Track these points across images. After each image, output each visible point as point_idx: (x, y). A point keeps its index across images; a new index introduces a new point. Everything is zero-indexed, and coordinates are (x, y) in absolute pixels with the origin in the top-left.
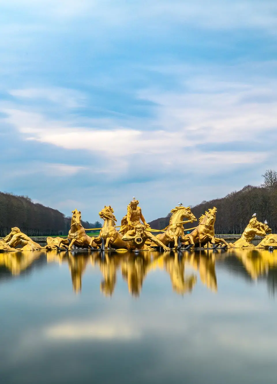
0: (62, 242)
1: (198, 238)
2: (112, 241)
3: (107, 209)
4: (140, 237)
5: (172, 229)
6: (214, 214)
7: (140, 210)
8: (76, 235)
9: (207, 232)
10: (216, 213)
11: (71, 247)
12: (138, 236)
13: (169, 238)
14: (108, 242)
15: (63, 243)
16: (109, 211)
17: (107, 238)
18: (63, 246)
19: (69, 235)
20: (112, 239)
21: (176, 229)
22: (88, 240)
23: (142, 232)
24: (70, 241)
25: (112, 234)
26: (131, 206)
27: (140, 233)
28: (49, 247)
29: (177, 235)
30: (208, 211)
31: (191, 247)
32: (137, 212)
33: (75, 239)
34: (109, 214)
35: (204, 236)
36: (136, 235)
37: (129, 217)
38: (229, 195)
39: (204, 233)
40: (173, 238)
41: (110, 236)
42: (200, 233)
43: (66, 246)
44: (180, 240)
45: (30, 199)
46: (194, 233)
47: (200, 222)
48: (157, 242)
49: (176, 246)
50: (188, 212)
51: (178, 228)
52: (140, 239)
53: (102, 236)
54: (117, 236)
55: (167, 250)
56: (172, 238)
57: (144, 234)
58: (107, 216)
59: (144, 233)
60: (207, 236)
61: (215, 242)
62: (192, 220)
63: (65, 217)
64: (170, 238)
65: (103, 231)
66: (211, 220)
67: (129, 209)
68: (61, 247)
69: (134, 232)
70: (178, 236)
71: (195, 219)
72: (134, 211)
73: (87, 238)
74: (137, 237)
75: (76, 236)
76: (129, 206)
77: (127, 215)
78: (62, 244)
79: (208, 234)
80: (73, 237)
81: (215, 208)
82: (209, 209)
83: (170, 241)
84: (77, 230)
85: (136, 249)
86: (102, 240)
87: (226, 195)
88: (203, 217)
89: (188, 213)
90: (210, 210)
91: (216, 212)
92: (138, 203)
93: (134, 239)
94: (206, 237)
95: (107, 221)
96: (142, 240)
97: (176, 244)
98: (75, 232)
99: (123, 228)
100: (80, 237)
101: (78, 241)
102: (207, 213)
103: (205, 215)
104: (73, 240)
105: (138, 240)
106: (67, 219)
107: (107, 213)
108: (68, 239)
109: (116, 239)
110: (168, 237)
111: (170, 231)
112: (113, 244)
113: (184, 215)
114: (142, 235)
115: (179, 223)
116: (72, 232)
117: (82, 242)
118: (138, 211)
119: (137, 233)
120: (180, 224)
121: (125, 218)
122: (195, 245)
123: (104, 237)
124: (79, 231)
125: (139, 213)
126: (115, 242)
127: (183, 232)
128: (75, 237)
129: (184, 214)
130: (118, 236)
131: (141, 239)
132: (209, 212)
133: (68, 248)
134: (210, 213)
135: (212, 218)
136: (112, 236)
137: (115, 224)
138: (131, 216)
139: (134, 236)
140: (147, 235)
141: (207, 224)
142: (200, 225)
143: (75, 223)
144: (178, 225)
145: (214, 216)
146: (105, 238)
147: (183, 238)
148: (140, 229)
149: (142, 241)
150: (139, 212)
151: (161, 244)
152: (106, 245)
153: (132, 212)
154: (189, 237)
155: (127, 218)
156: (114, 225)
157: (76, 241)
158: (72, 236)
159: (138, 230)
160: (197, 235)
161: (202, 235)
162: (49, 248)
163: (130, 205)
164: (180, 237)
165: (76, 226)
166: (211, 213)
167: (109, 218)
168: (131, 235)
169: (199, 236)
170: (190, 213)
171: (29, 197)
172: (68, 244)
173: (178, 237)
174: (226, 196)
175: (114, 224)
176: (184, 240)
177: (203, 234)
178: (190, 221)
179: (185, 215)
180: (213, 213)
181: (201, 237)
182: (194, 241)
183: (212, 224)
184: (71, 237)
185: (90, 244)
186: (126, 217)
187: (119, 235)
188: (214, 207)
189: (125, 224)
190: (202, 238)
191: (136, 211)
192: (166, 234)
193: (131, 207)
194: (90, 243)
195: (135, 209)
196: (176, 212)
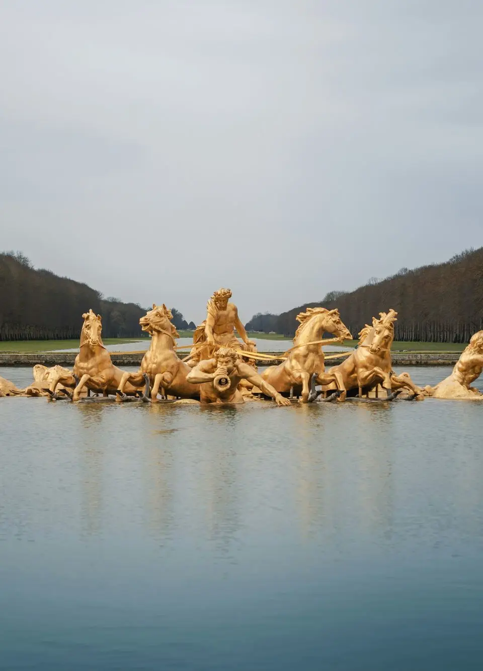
0: (61, 380)
1: (355, 375)
2: (166, 381)
3: (157, 311)
4: (226, 376)
5: (297, 357)
6: (391, 325)
7: (235, 310)
8: (90, 366)
9: (374, 362)
10: (394, 322)
11: (79, 393)
12: (220, 373)
13: (291, 376)
14: (158, 383)
15: (63, 384)
16: (161, 316)
17: (156, 375)
18: (61, 390)
19: (76, 366)
20: (168, 376)
21: (306, 356)
22: (116, 377)
23: (230, 365)
24: (78, 380)
25: (167, 366)
26: (215, 302)
27: (225, 368)
28: (34, 389)
29: (308, 371)
30: (379, 317)
31: (339, 397)
32: (228, 315)
33: (89, 376)
34: (160, 323)
35: (367, 373)
36: (217, 371)
37: (210, 325)
38: (457, 256)
39: (368, 365)
40: (300, 377)
41: (162, 371)
42: (360, 365)
43: (68, 389)
44: (314, 380)
45: (25, 260)
46: (347, 365)
47: (361, 341)
48: (263, 386)
49: (304, 394)
50: (334, 320)
51: (311, 357)
52: (226, 379)
53: (147, 369)
54: (178, 371)
55: (284, 404)
56: (297, 375)
57: (235, 368)
58: (157, 327)
59: (235, 366)
60: (374, 371)
61: (392, 384)
62: (342, 337)
63: (103, 299)
64: (294, 377)
65: (148, 360)
66: (383, 339)
67: (210, 308)
68: (57, 391)
69: (214, 364)
70: (311, 372)
71: (348, 335)
72: (221, 312)
73: (115, 374)
74: (218, 375)
75: (92, 368)
76: (209, 301)
77: (205, 321)
78: (60, 386)
79: (376, 369)
80: (85, 370)
81: (392, 312)
82: (381, 314)
83: (292, 383)
84: (93, 354)
85: (219, 399)
86: (146, 378)
87: (452, 257)
88: (368, 329)
89: (334, 322)
90: (383, 315)
91: (396, 319)
92: (230, 296)
93: (212, 380)
94: (371, 376)
95: (158, 336)
96: (230, 382)
97: (305, 390)
98: (89, 359)
99: (197, 348)
100: (99, 372)
101: (94, 379)
102: (375, 322)
103: (373, 326)
104: (84, 378)
105: (220, 382)
106: (105, 302)
107: (157, 319)
108: (74, 376)
109: (176, 376)
110: (289, 374)
111: (294, 362)
112: (170, 387)
113: (324, 326)
114: (229, 371)
115: (314, 344)
116: (81, 360)
117: (103, 381)
118: (229, 312)
119: (219, 365)
120: (315, 347)
121: (201, 328)
122: (347, 391)
123: (150, 373)
124: (98, 358)
125: (231, 318)
126: (173, 384)
127: (321, 363)
128: (88, 369)
129: (324, 323)
130: (181, 369)
131: (229, 379)
132: (381, 319)
133: (73, 396)
134: (381, 322)
135: (386, 333)
136: (168, 370)
137: (176, 343)
138: (216, 324)
139: (213, 372)
140: (242, 370)
141: (374, 347)
142: (360, 348)
143: (89, 342)
144: (312, 347)
145: (390, 330)
146: (153, 373)
147: (322, 377)
148: (226, 359)
149: (229, 384)
150: (232, 314)
151: (272, 392)
152: (154, 390)
153: (217, 315)
154: (334, 375)
155: (205, 327)
156: (174, 345)
157: (90, 380)
158: (82, 368)
159: (222, 359)
160: (354, 369)
161: (364, 369)
162: (34, 391)
163: (213, 300)
164: (314, 374)
165: (91, 346)
166: (384, 322)
167: (162, 330)
168: (206, 371)
169: (356, 372)
170: (338, 323)
171: (24, 255)
172: (73, 386)
173: (311, 375)
174: (451, 260)
175: (172, 344)
176: (324, 380)
177: (366, 367)
178: (338, 339)
179: (327, 325)
180: (389, 323)
181: (363, 373)
182: (345, 384)
183: (386, 345)
184: (81, 370)
185: (120, 388)
186: (204, 325)
187: (183, 367)
188: (390, 310)
189: (201, 340)
190: (365, 375)
191: (225, 312)
192: (284, 367)
193: (216, 304)
194: (119, 383)
195: (225, 308)
196: (309, 320)
